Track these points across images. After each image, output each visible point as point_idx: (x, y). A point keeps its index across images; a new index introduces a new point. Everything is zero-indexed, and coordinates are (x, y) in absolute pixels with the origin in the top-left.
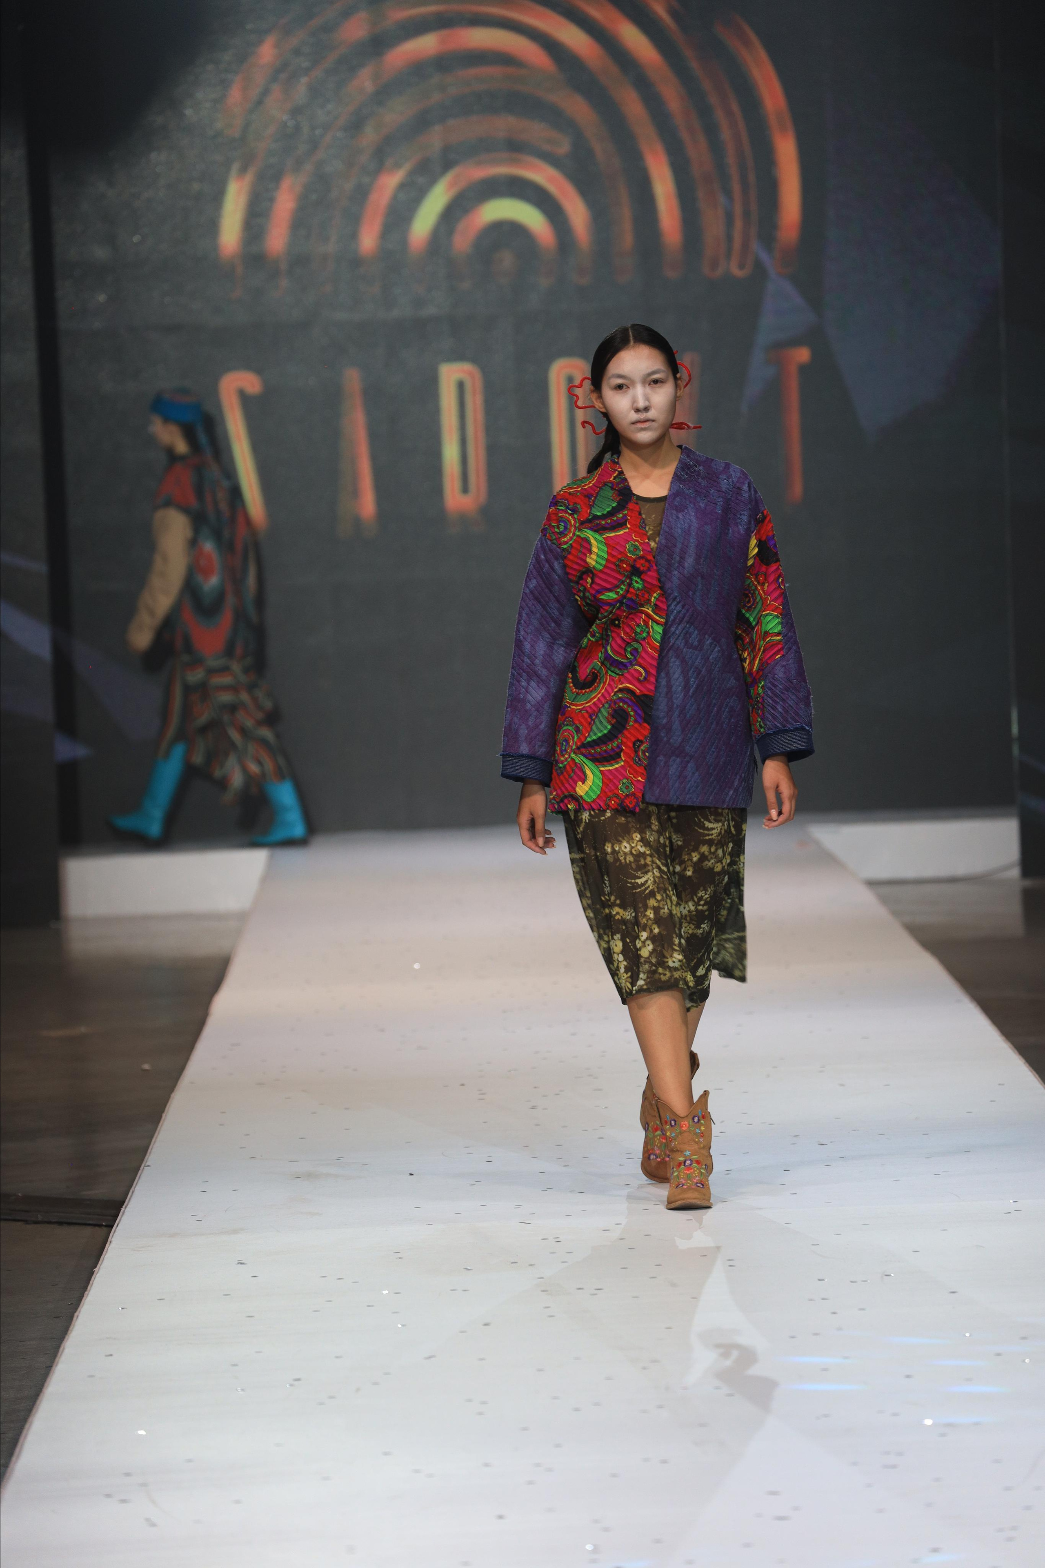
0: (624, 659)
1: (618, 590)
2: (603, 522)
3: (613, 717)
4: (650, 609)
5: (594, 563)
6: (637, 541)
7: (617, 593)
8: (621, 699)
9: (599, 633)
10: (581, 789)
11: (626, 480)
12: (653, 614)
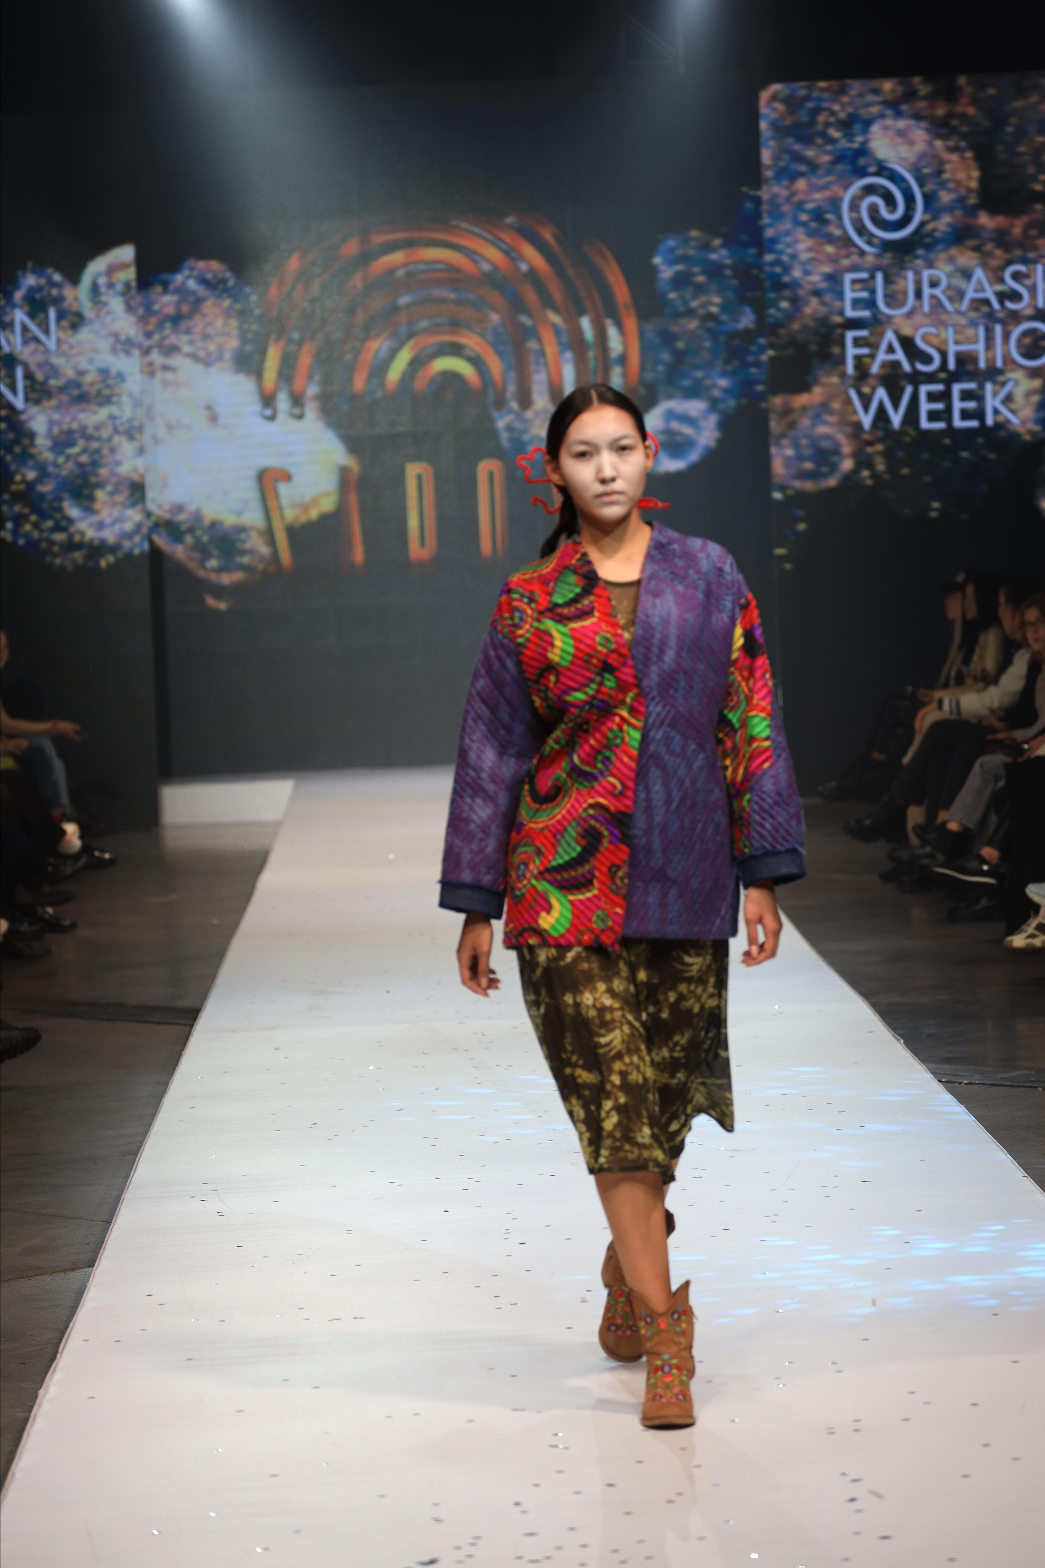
0: (594, 769)
1: (587, 690)
2: (566, 611)
4: (625, 711)
5: (557, 659)
6: (608, 631)
9: (563, 739)
11: (589, 563)
12: (628, 717)
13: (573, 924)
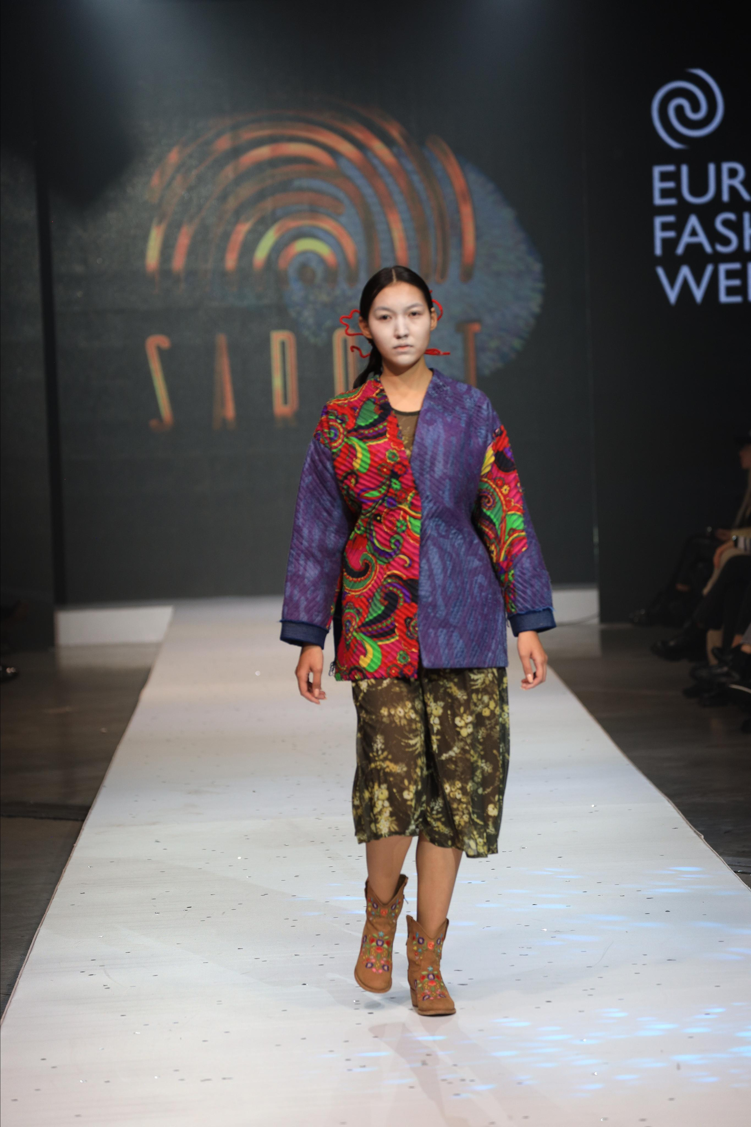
0: (389, 550)
1: (380, 490)
2: (366, 432)
3: (385, 599)
4: (407, 506)
5: (358, 467)
6: (395, 449)
8: (390, 584)
9: (363, 527)
10: (364, 662)
11: (386, 397)
12: (409, 511)
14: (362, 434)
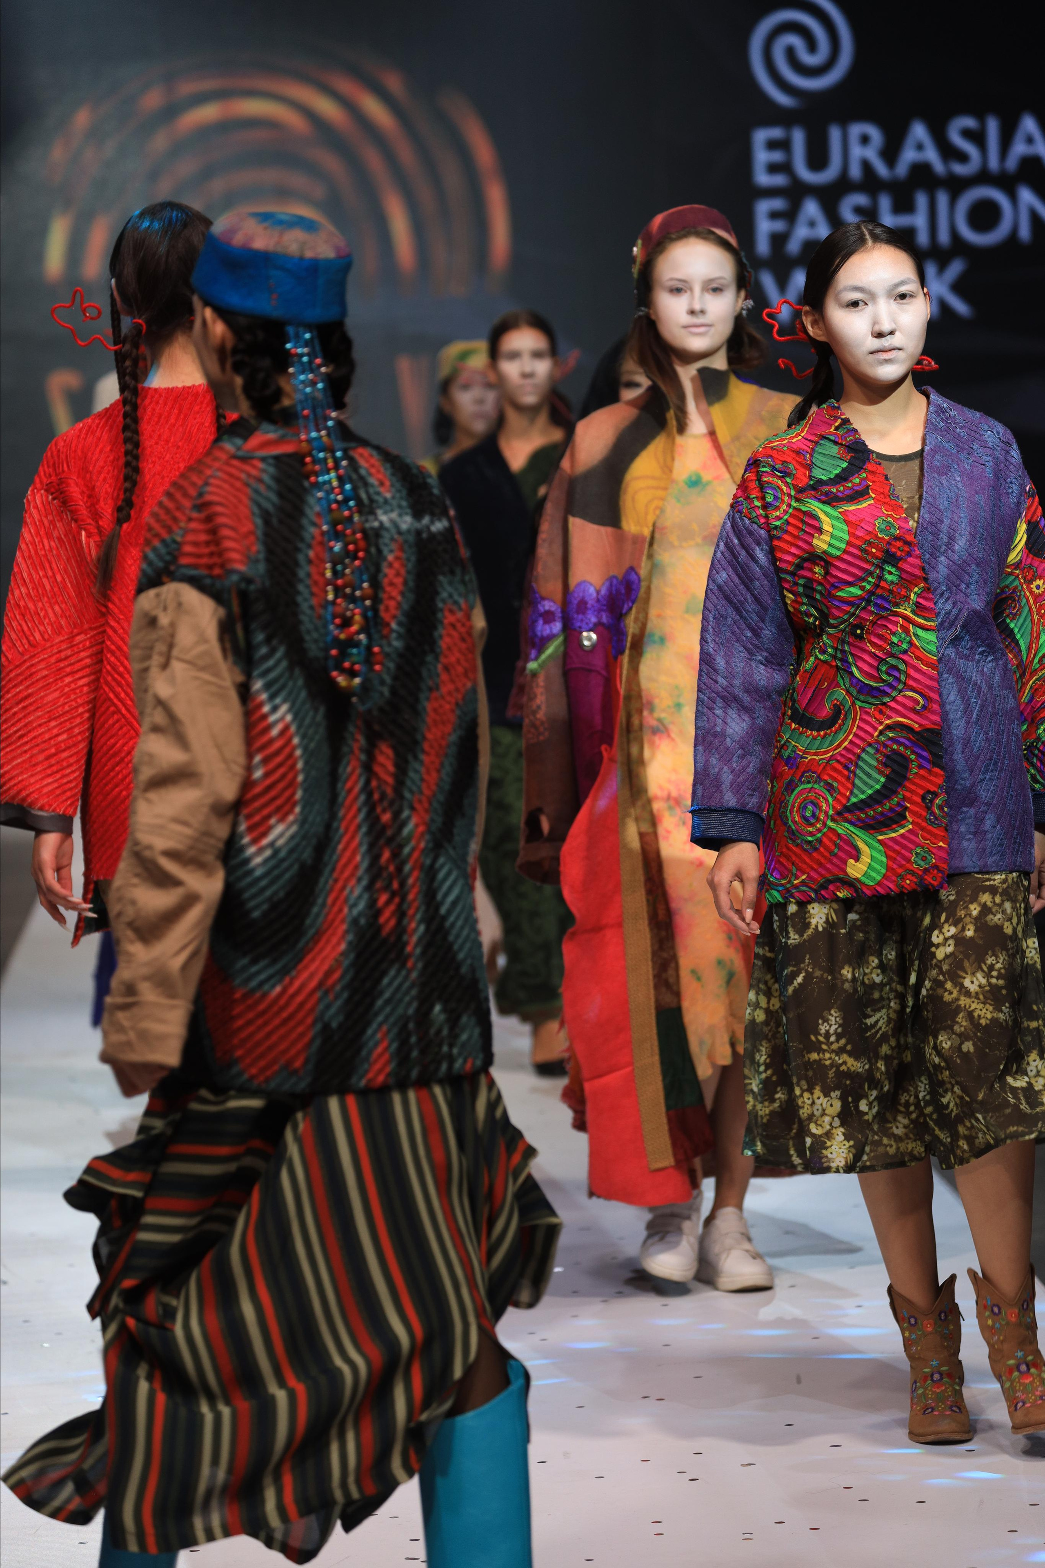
0: (877, 682)
1: (864, 584)
2: (834, 490)
3: (885, 765)
4: (909, 610)
5: (825, 547)
7: (862, 588)
8: (891, 739)
9: (832, 647)
10: (856, 870)
11: (854, 432)
12: (914, 617)
13: (888, 868)
14: (827, 494)
